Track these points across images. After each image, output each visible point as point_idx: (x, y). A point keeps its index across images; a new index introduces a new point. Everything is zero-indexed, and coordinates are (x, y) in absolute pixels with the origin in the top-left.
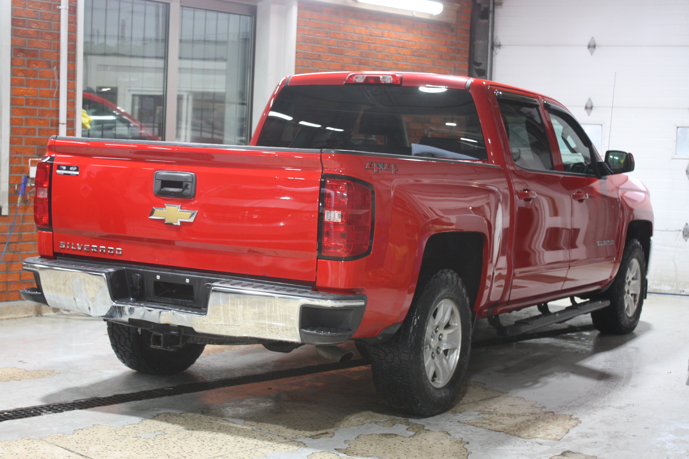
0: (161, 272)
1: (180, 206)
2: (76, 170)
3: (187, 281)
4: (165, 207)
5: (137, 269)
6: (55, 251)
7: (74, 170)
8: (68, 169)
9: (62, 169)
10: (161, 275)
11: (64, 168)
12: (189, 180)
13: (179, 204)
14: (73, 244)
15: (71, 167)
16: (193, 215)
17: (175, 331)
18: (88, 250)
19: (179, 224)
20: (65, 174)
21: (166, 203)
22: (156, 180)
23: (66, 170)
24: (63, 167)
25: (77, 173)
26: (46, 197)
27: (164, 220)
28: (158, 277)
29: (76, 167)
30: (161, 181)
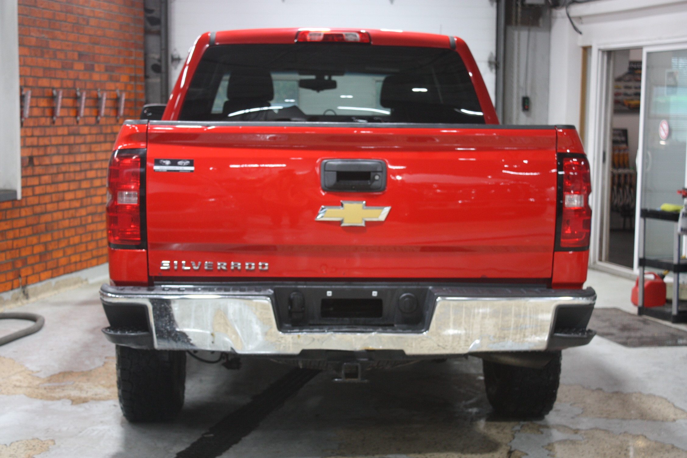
0: (333, 287)
1: (364, 202)
2: (191, 165)
3: (375, 294)
4: (342, 205)
5: (293, 286)
6: (151, 274)
7: (185, 164)
8: (174, 163)
9: (164, 164)
10: (334, 291)
11: (168, 162)
12: (379, 170)
13: (363, 200)
14: (184, 262)
15: (179, 161)
17: (365, 357)
18: (211, 269)
19: (363, 224)
20: (169, 171)
21: (343, 200)
22: (326, 172)
23: (171, 165)
24: (164, 162)
25: (192, 168)
26: (136, 204)
27: (340, 222)
28: (329, 293)
29: (189, 160)
30: (335, 173)
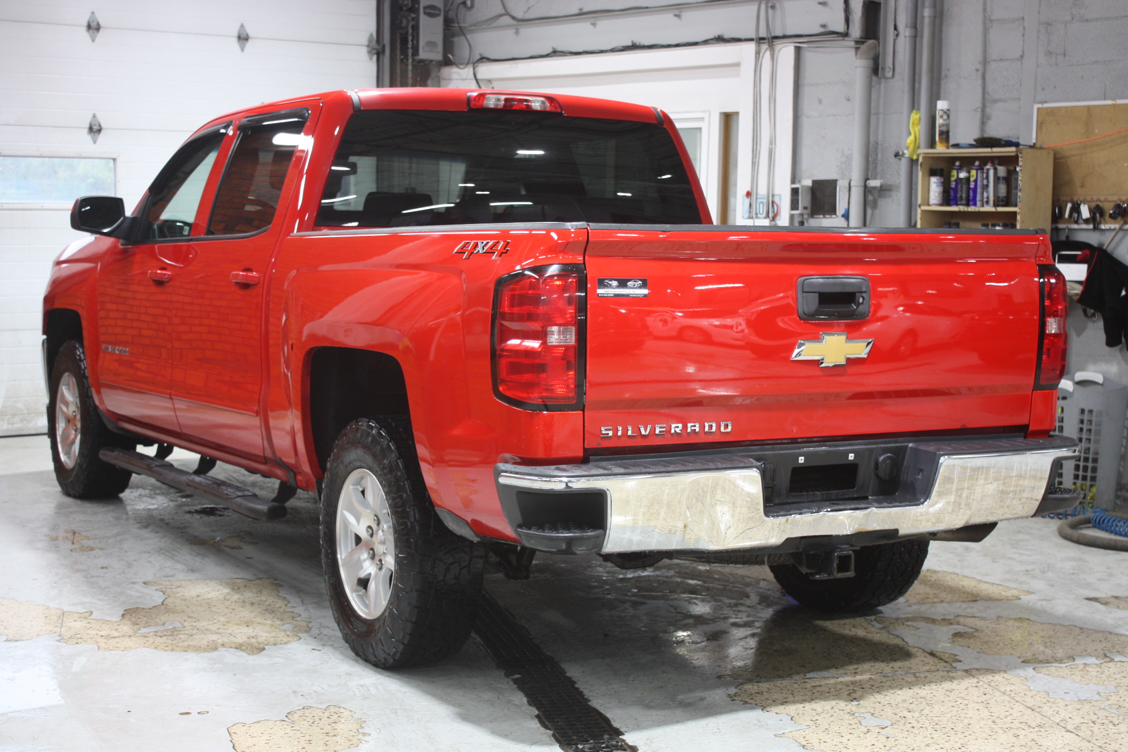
1: (846, 334)
3: (851, 456)
4: (821, 337)
6: (587, 447)
8: (623, 284)
9: (610, 286)
10: (808, 456)
11: (615, 283)
12: (864, 290)
13: (844, 332)
15: (629, 280)
16: (869, 343)
18: (664, 433)
19: (844, 362)
20: (616, 295)
22: (805, 294)
26: (573, 343)
28: (802, 459)
29: (641, 280)
30: (817, 295)
